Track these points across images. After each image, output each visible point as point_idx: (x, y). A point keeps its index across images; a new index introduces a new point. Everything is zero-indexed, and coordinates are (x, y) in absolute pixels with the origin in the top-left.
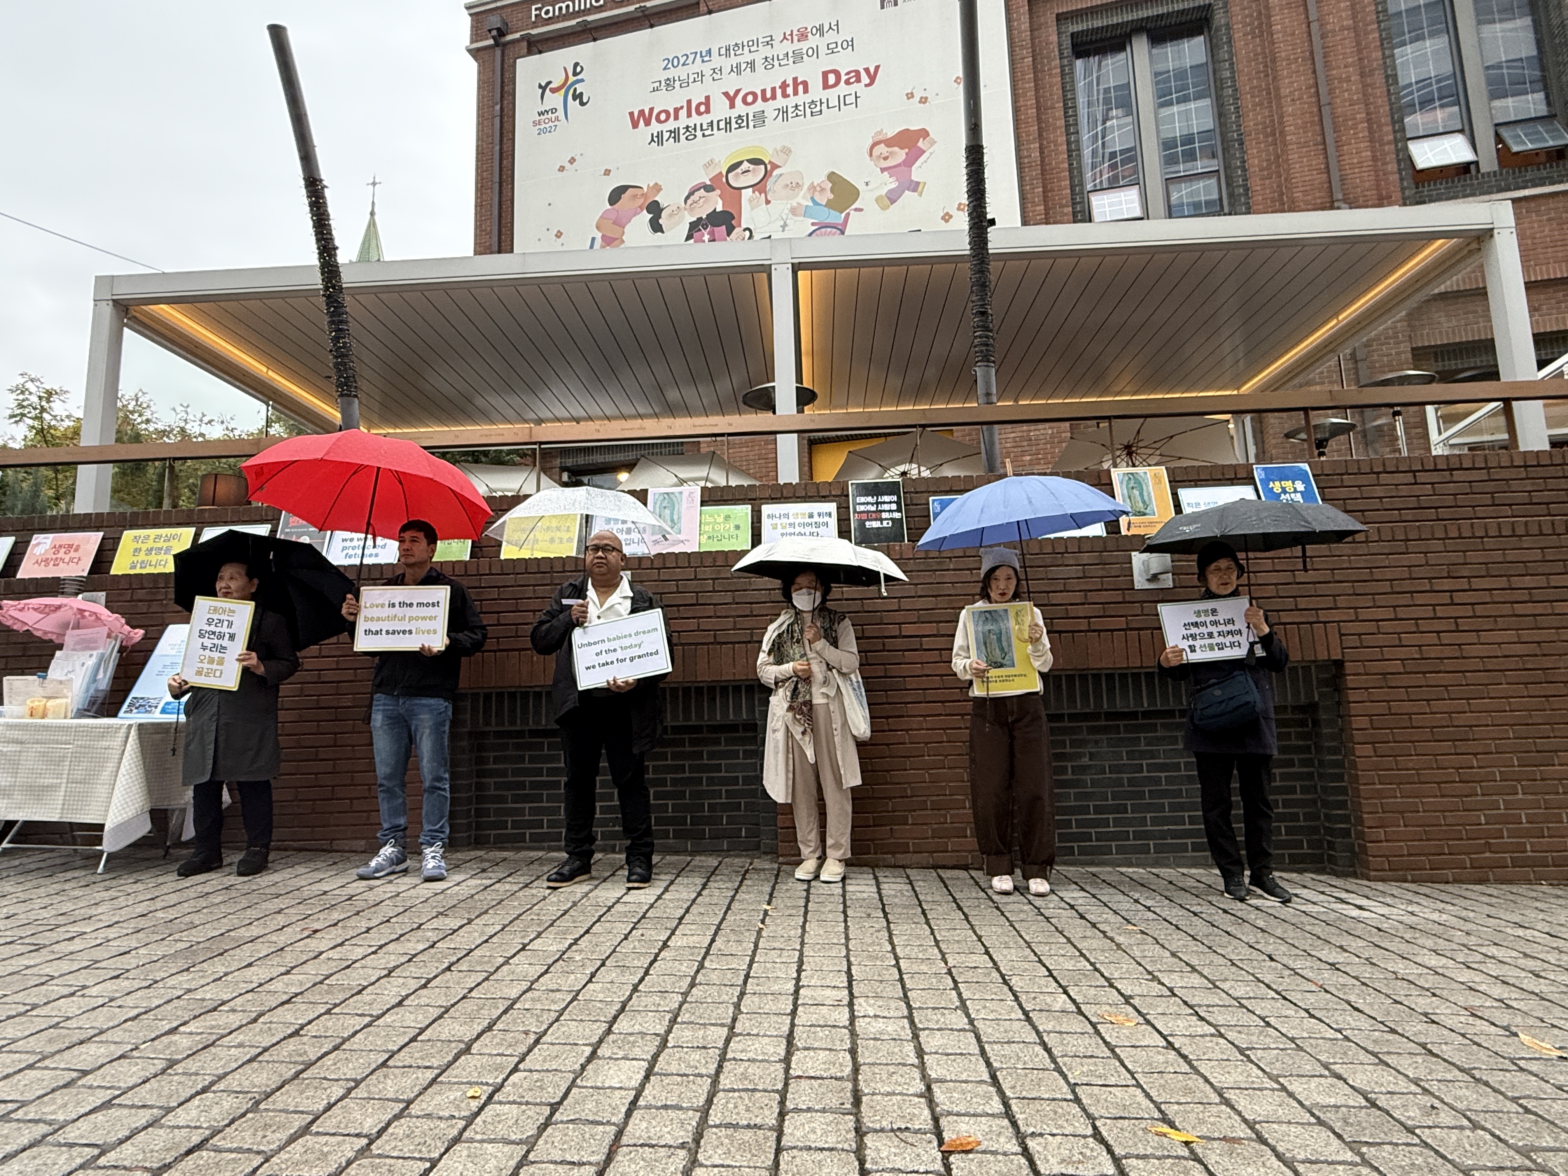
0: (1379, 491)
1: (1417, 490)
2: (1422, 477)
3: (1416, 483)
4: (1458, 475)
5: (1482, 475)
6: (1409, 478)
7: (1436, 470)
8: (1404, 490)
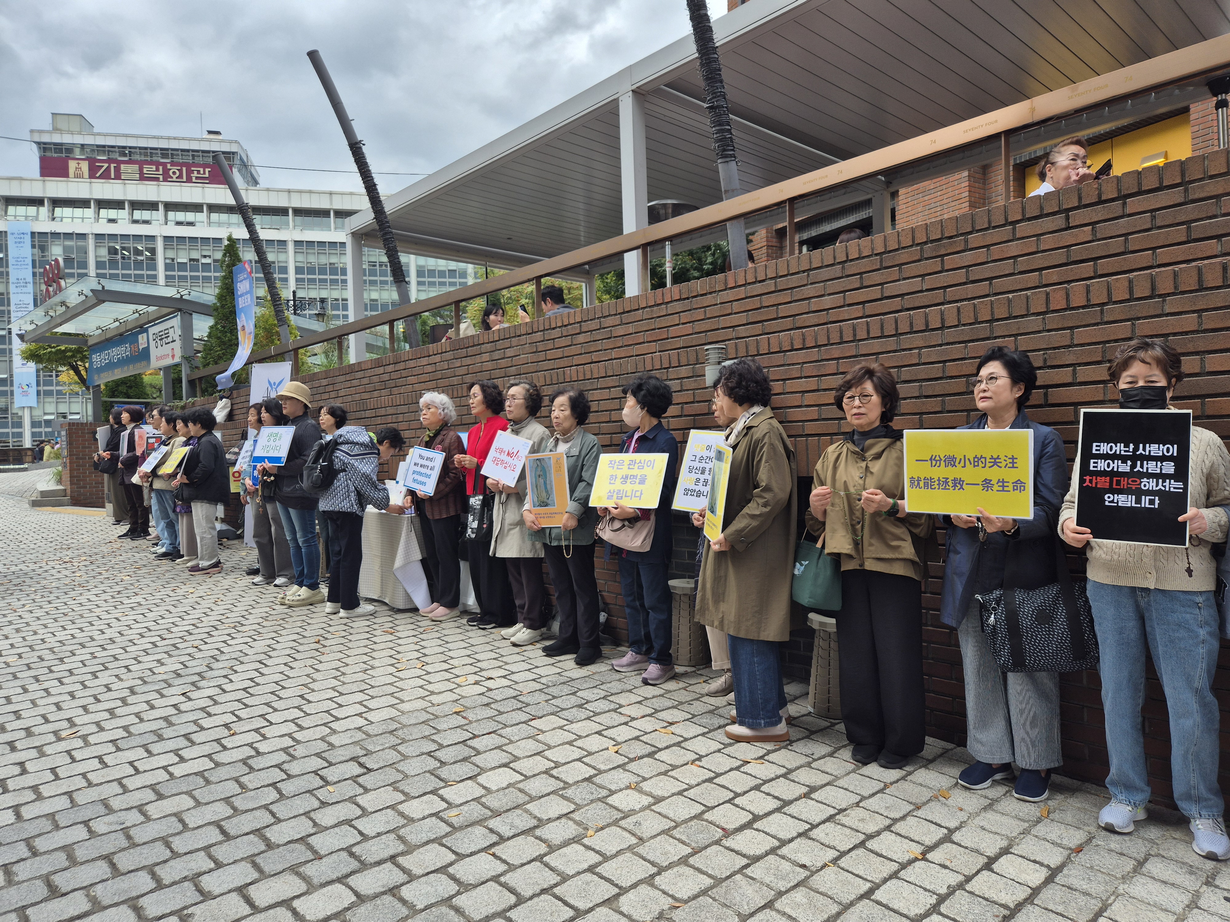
0: (1014, 248)
1: (1068, 238)
2: (1077, 217)
3: (1069, 228)
4: (1133, 204)
5: (1176, 196)
6: (1059, 221)
7: (1100, 202)
8: (1048, 242)
